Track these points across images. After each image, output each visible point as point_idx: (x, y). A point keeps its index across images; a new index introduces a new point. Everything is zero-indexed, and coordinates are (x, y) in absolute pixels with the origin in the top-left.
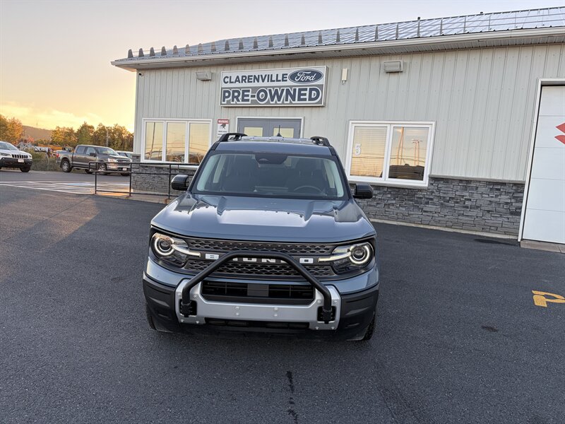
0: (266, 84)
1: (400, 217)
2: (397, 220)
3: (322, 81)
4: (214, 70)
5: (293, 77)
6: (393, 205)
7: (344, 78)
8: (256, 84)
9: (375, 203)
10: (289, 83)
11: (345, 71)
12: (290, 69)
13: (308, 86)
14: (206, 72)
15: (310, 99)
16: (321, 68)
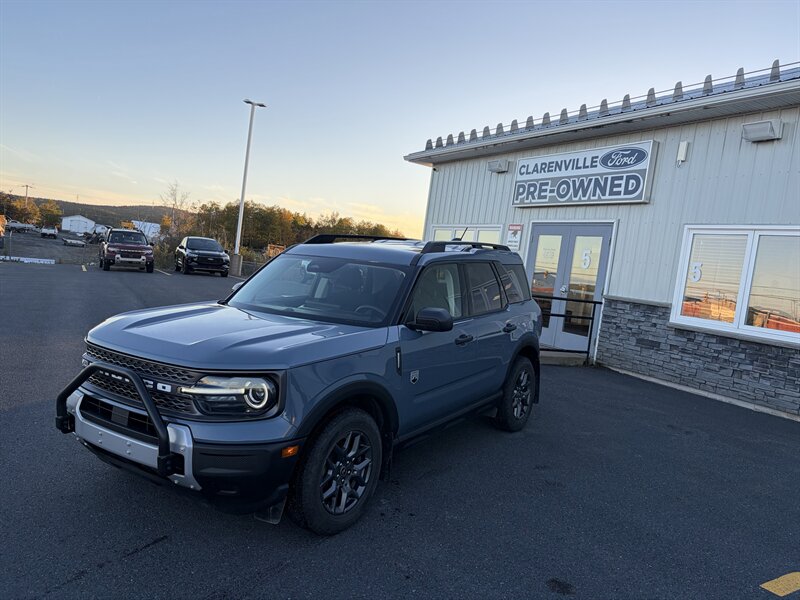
0: (571, 172)
1: (760, 396)
2: (754, 400)
3: (645, 165)
4: (511, 158)
5: (605, 160)
6: (748, 372)
7: (681, 157)
8: (557, 174)
9: (716, 366)
10: (600, 169)
11: (683, 146)
12: (601, 150)
13: (625, 172)
14: (500, 162)
15: (627, 192)
16: (646, 144)
